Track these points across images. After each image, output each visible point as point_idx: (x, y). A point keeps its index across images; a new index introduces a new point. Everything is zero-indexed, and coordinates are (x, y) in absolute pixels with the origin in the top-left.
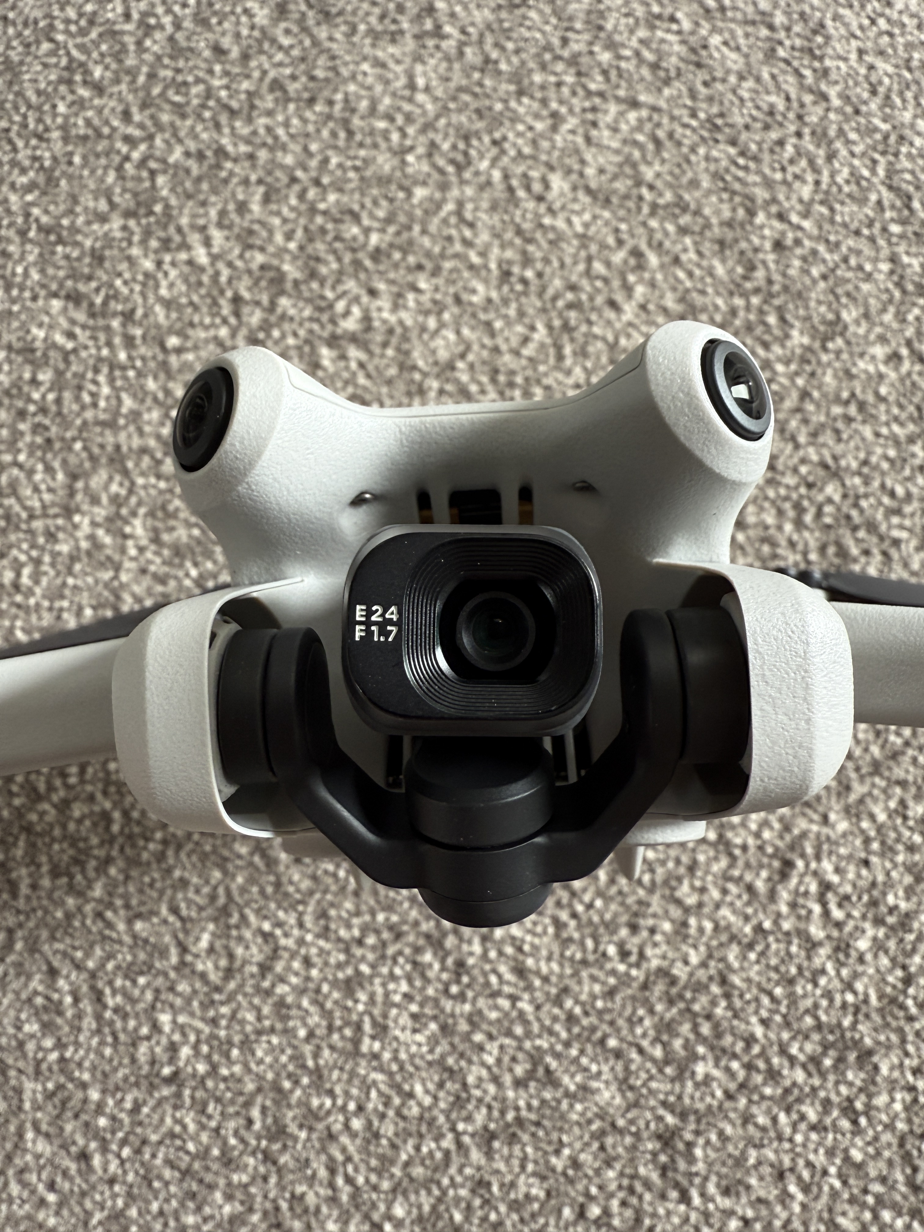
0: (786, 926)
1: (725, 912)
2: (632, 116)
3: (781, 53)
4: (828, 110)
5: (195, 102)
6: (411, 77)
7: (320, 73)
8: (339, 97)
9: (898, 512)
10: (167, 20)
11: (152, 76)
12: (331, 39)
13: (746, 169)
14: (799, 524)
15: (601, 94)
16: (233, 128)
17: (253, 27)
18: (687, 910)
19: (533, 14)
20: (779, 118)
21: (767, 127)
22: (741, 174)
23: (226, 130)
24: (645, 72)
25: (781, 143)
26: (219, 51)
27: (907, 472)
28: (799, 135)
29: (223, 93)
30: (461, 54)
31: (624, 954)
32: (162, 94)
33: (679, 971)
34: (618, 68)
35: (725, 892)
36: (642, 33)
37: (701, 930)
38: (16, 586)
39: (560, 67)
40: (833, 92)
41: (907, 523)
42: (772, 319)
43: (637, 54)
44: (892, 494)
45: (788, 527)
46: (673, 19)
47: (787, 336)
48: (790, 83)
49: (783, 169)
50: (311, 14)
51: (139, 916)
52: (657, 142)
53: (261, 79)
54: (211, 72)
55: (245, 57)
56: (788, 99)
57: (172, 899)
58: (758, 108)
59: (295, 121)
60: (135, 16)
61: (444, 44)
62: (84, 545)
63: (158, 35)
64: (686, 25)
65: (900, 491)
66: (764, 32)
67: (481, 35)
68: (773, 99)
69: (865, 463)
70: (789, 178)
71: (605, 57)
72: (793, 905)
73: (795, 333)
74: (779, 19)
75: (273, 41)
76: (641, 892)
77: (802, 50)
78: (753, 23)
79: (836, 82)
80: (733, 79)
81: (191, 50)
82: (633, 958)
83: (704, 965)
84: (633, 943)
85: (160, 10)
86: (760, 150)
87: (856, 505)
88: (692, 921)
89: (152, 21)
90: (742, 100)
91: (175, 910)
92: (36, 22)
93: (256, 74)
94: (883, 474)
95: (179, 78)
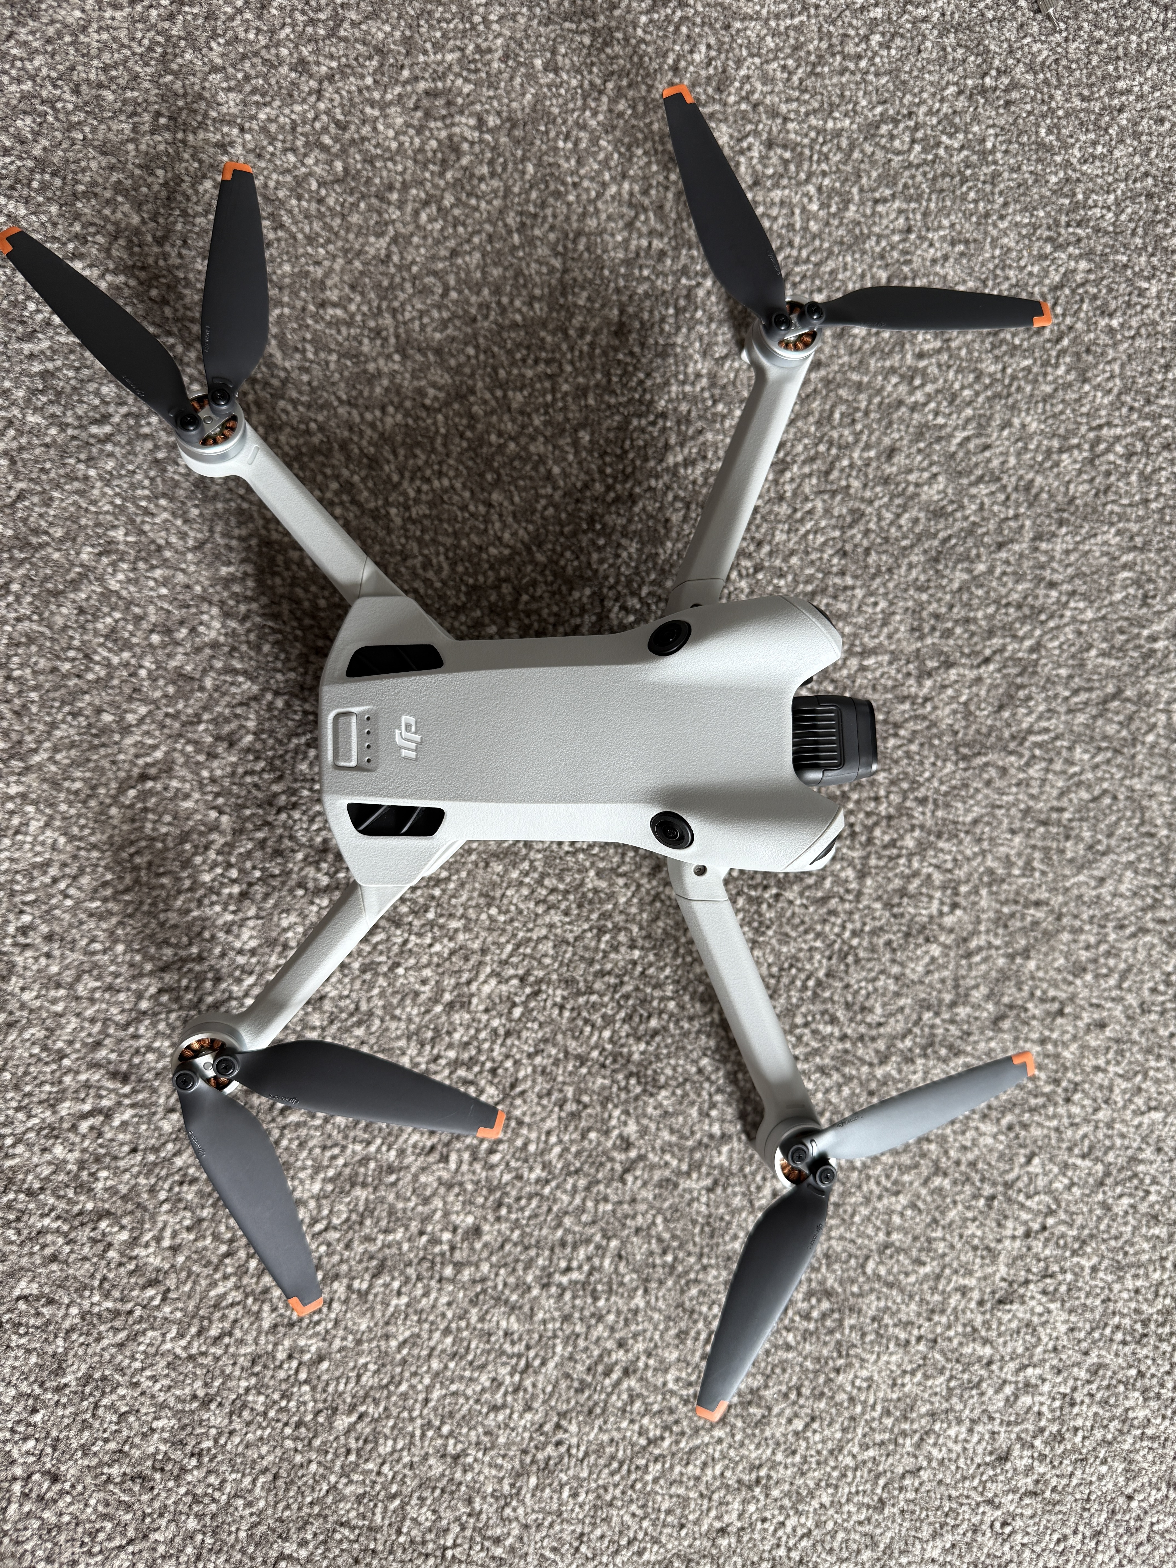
0: (67, 1079)
1: (74, 1023)
2: (850, 873)
3: (927, 1016)
4: (871, 1065)
5: (835, 434)
6: (874, 652)
7: (873, 558)
8: (849, 581)
9: (474, 1158)
10: (919, 396)
11: (859, 387)
12: (911, 566)
13: (804, 988)
14: (455, 1064)
15: (870, 841)
16: (810, 475)
17: (917, 485)
18: (71, 986)
19: (950, 767)
20: (859, 1017)
21: (848, 1006)
22: (799, 983)
23: (807, 470)
24: (897, 883)
25: (834, 1020)
26: (891, 452)
28: (843, 1038)
29: (845, 463)
30: (903, 699)
31: (24, 930)
32: (841, 400)
33: (15, 983)
34: (899, 856)
35: (93, 1021)
36: (938, 878)
37: (54, 1001)
38: (323, 305)
39: (895, 798)
40: (890, 1068)
41: (465, 1168)
42: (654, 1023)
43: (916, 874)
44: (491, 1151)
45: (452, 1054)
46: (955, 906)
47: (639, 1039)
48: (897, 1025)
49: (806, 1025)
50: (936, 543)
51: (13, 462)
52: (824, 900)
53: (863, 500)
54: (867, 447)
55: (886, 481)
56: (880, 1025)
57: (32, 492)
58: (868, 995)
59: (821, 539)
60: (922, 364)
61: (911, 681)
62: (371, 367)
63: (903, 389)
64: (948, 921)
65: (495, 1158)
66: (948, 997)
67: (924, 718)
68: (879, 1010)
69: (520, 1123)
70: (798, 1031)
71: (909, 842)
72: (87, 1085)
73: (642, 1046)
74: (963, 1012)
75: (905, 508)
76: (84, 942)
77: (933, 1035)
78: (957, 986)
79: (900, 1071)
80: (895, 970)
81: (890, 424)
82: (21, 940)
83: (23, 1006)
84: (34, 938)
85: (929, 388)
86: (824, 1001)
88: (62, 992)
89: (917, 382)
90: (874, 980)
91: (21, 496)
92: (908, 262)
93: (868, 494)
94: (511, 1141)
95: (859, 415)
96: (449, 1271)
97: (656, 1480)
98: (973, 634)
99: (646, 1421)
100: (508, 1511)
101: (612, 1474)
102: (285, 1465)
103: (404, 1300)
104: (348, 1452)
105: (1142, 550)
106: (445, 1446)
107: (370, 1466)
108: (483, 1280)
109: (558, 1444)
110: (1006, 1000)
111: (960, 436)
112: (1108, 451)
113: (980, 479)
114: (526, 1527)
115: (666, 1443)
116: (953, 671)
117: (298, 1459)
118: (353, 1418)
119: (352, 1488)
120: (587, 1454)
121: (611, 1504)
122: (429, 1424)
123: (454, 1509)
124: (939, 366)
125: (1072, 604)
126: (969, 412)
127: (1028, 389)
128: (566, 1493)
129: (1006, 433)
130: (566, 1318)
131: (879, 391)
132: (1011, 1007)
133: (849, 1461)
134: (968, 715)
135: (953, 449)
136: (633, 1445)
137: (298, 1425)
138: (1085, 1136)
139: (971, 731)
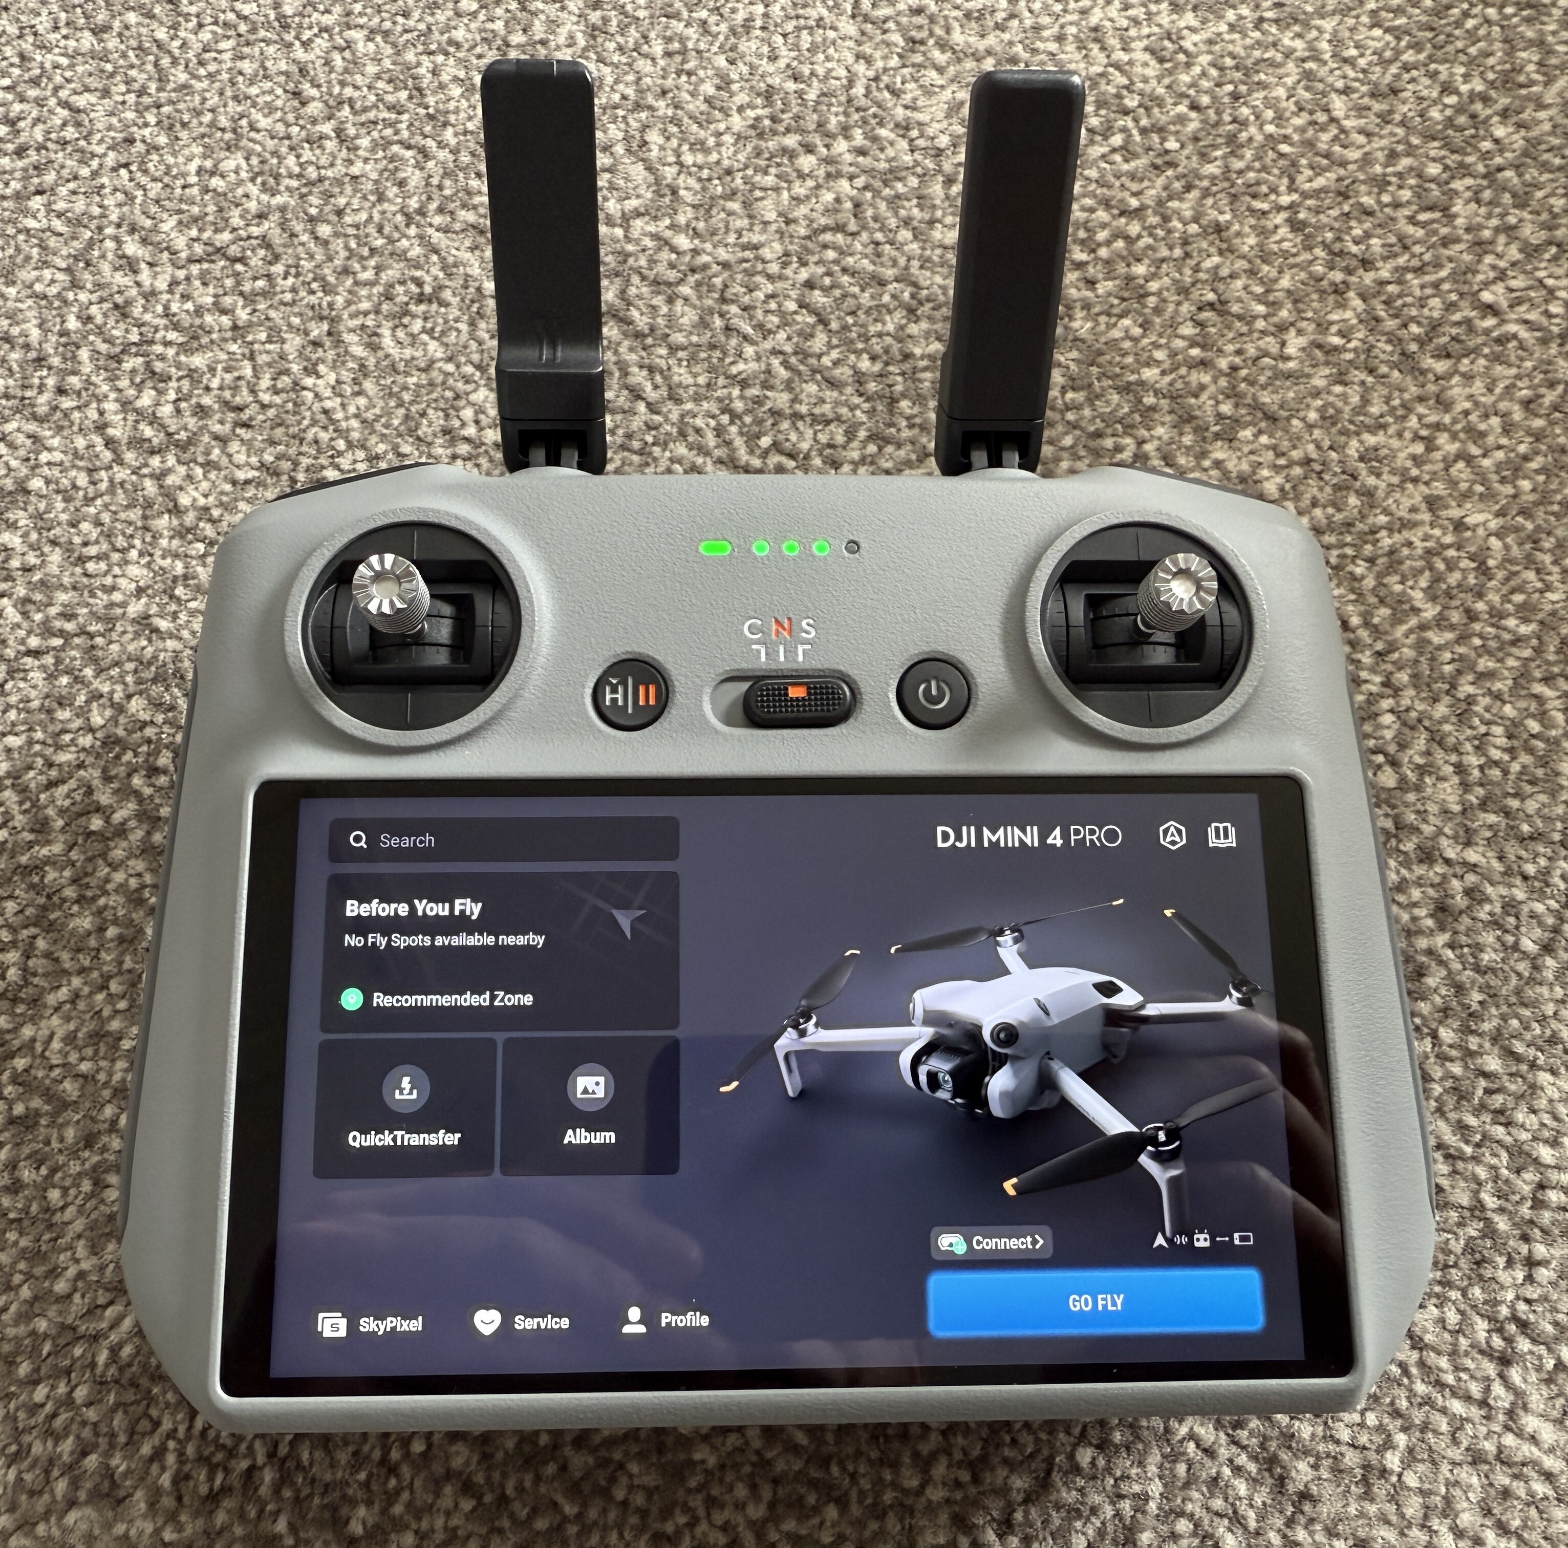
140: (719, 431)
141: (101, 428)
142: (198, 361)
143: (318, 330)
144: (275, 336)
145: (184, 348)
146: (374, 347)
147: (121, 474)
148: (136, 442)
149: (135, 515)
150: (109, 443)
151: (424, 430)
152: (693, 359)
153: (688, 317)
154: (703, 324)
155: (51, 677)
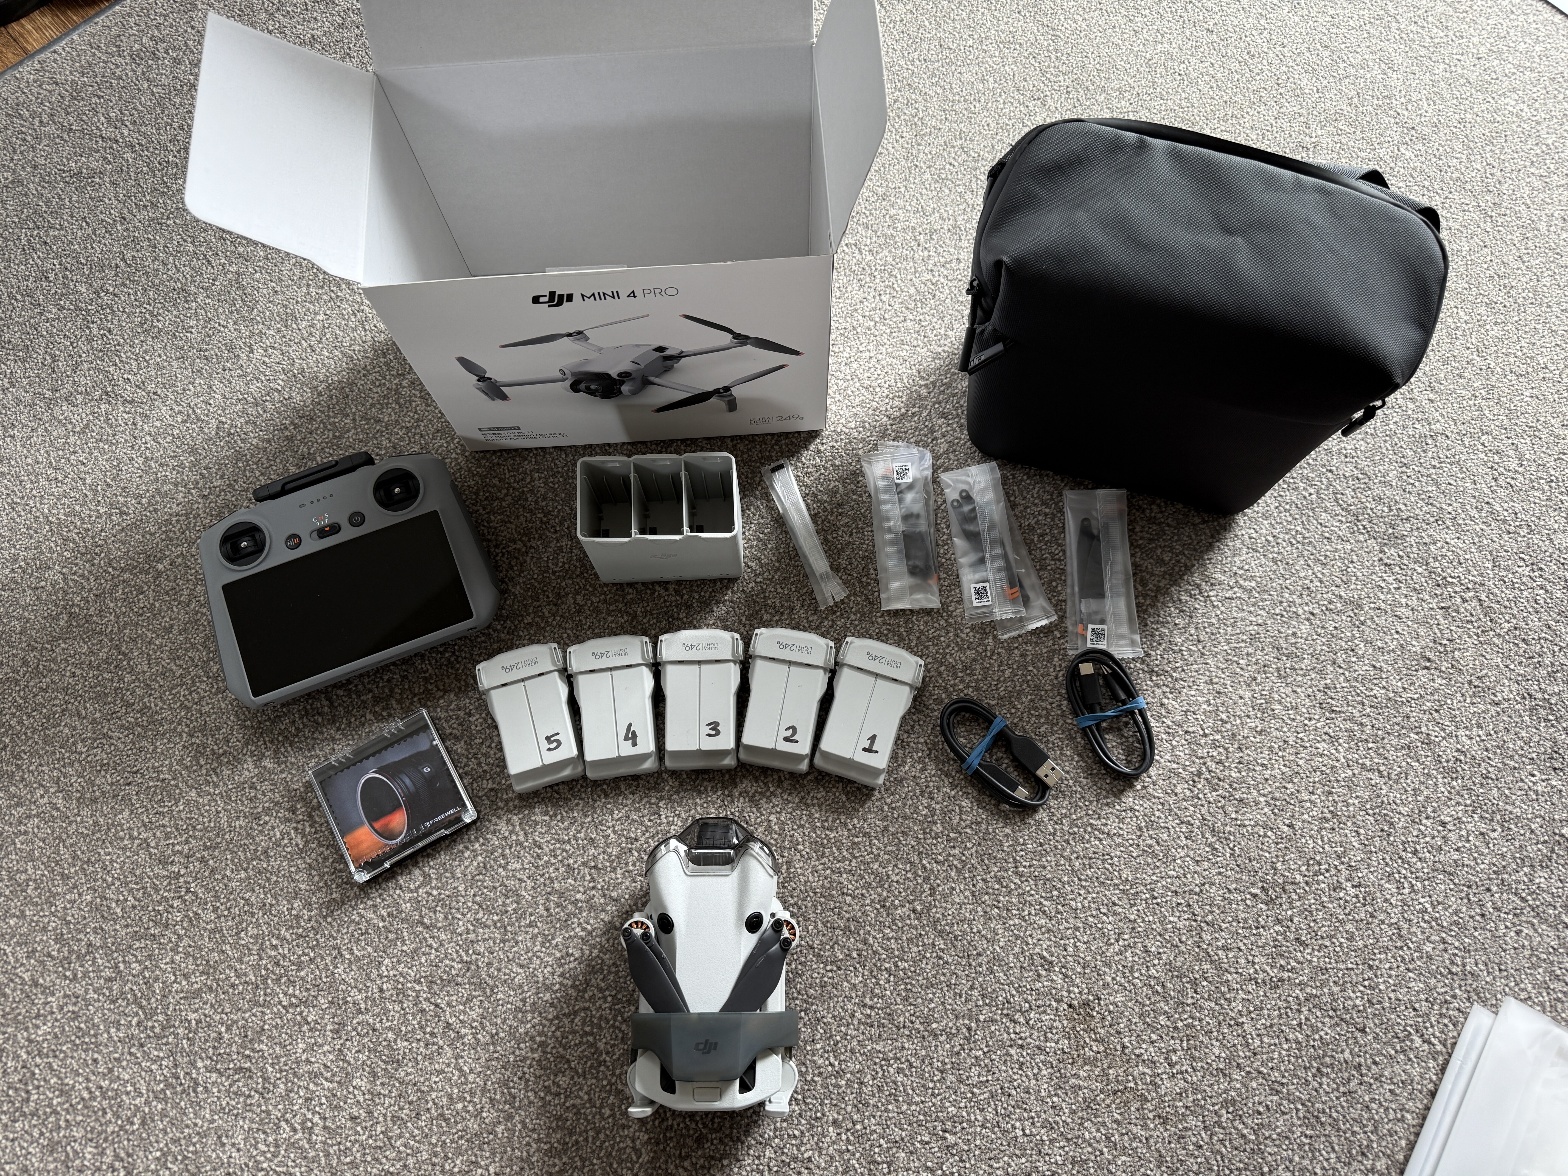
5: (358, 1155)
6: (460, 1070)
7: (413, 1098)
8: (430, 1104)
10: (316, 1119)
11: (327, 1155)
12: (407, 1074)
16: (386, 1157)
17: (364, 1094)
23: (384, 1160)
26: (353, 1118)
27: (796, 1122)
29: (371, 1141)
30: (477, 1041)
41: (808, 1146)
44: (795, 1137)
50: (389, 1067)
53: (385, 1120)
54: (357, 1133)
55: (370, 1113)
59: (416, 1132)
60: (298, 1127)
61: (466, 1040)
63: (317, 1130)
65: (797, 1133)
67: (481, 1023)
69: (776, 1129)
75: (379, 1094)
81: (339, 1127)
87: (783, 1153)
89: (309, 1124)
92: (247, 1165)
93: (381, 1119)
95: (342, 1148)
96: (859, 1127)
97: (906, 961)
98: (427, 1021)
99: (882, 982)
100: (953, 1031)
101: (914, 986)
102: (983, 1157)
103: (882, 1141)
104: (963, 1128)
105: (339, 949)
106: (939, 1081)
107: (964, 1114)
108: (855, 1106)
109: (912, 1022)
110: (602, 901)
111: (327, 1085)
112: (295, 996)
113: (344, 1061)
114: (957, 1017)
115: (887, 965)
116: (451, 1021)
117: (977, 1153)
118: (947, 1135)
119: (978, 1117)
120: (911, 1004)
121: (927, 979)
122: (933, 1094)
123: (965, 1059)
124: (294, 1116)
125: (386, 973)
126: (311, 1086)
127: (283, 1060)
128: (933, 1005)
129: (313, 1060)
130: (853, 1052)
131: (325, 1143)
132: (604, 896)
133: (854, 864)
134: (469, 999)
135: (335, 1085)
136: (895, 982)
137: (962, 1161)
138: (649, 820)
139: (477, 993)
140: (457, 952)
141: (280, 1002)
142: (303, 974)
143: (335, 953)
144: (323, 959)
145: (298, 970)
146: (352, 954)
147: (289, 1016)
148: (292, 1005)
149: (296, 1028)
150: (284, 1007)
151: (373, 977)
152: (445, 930)
153: (440, 916)
154: (446, 918)
155: (286, 1085)
